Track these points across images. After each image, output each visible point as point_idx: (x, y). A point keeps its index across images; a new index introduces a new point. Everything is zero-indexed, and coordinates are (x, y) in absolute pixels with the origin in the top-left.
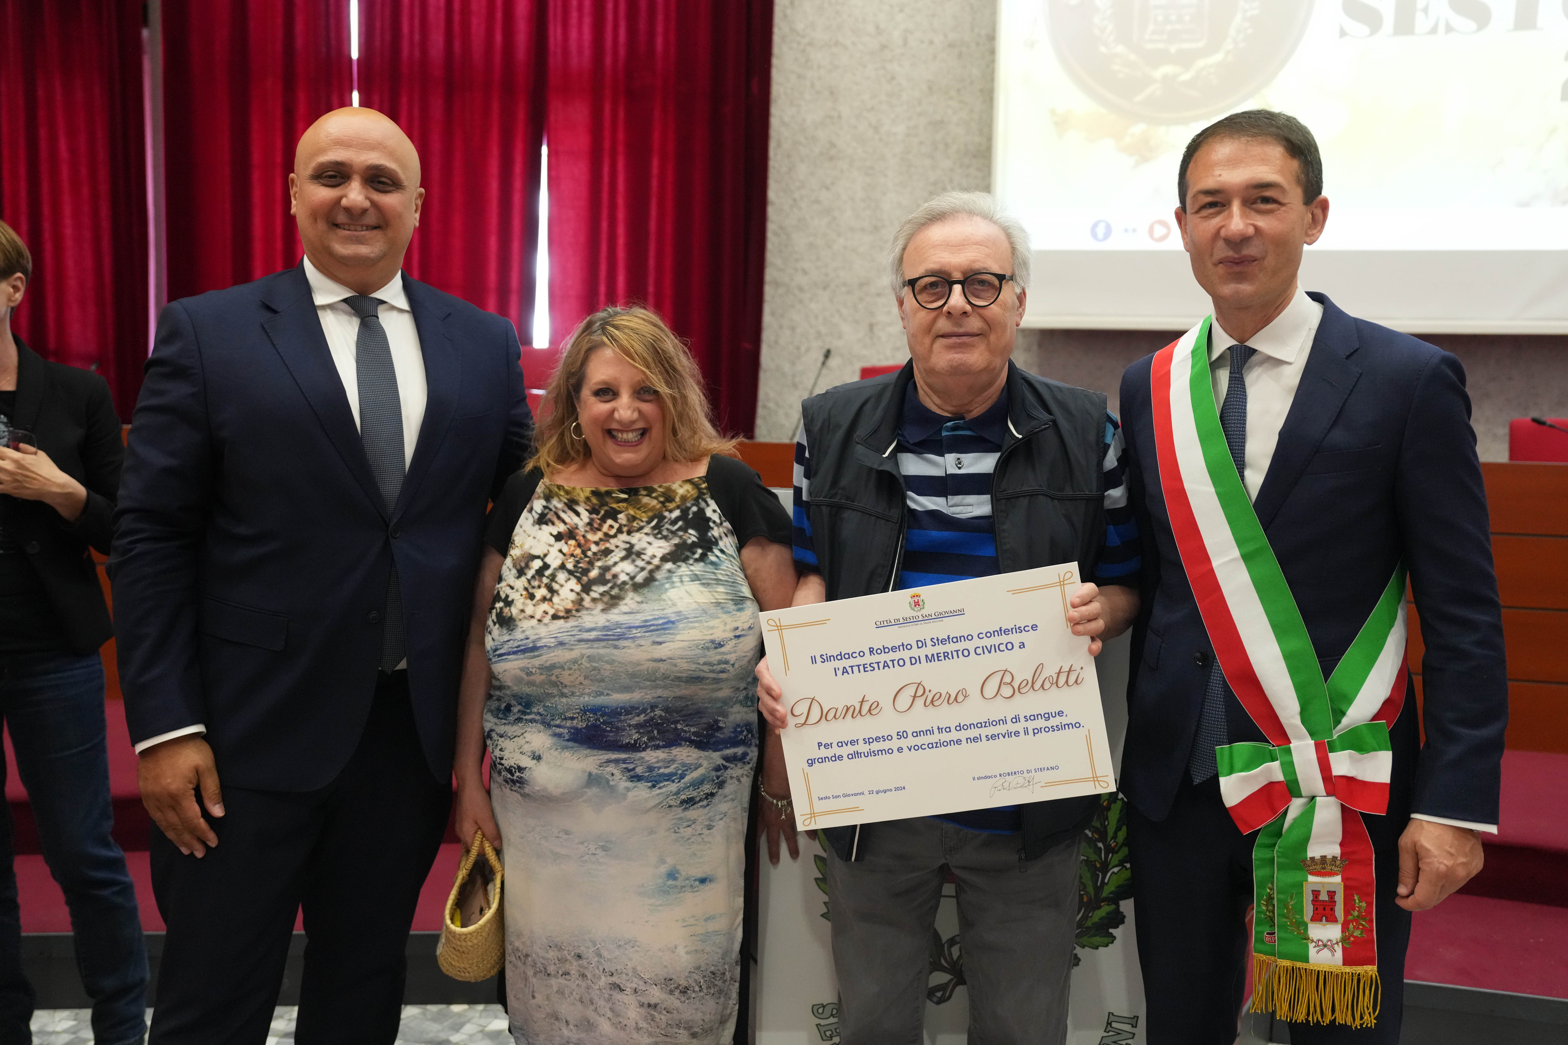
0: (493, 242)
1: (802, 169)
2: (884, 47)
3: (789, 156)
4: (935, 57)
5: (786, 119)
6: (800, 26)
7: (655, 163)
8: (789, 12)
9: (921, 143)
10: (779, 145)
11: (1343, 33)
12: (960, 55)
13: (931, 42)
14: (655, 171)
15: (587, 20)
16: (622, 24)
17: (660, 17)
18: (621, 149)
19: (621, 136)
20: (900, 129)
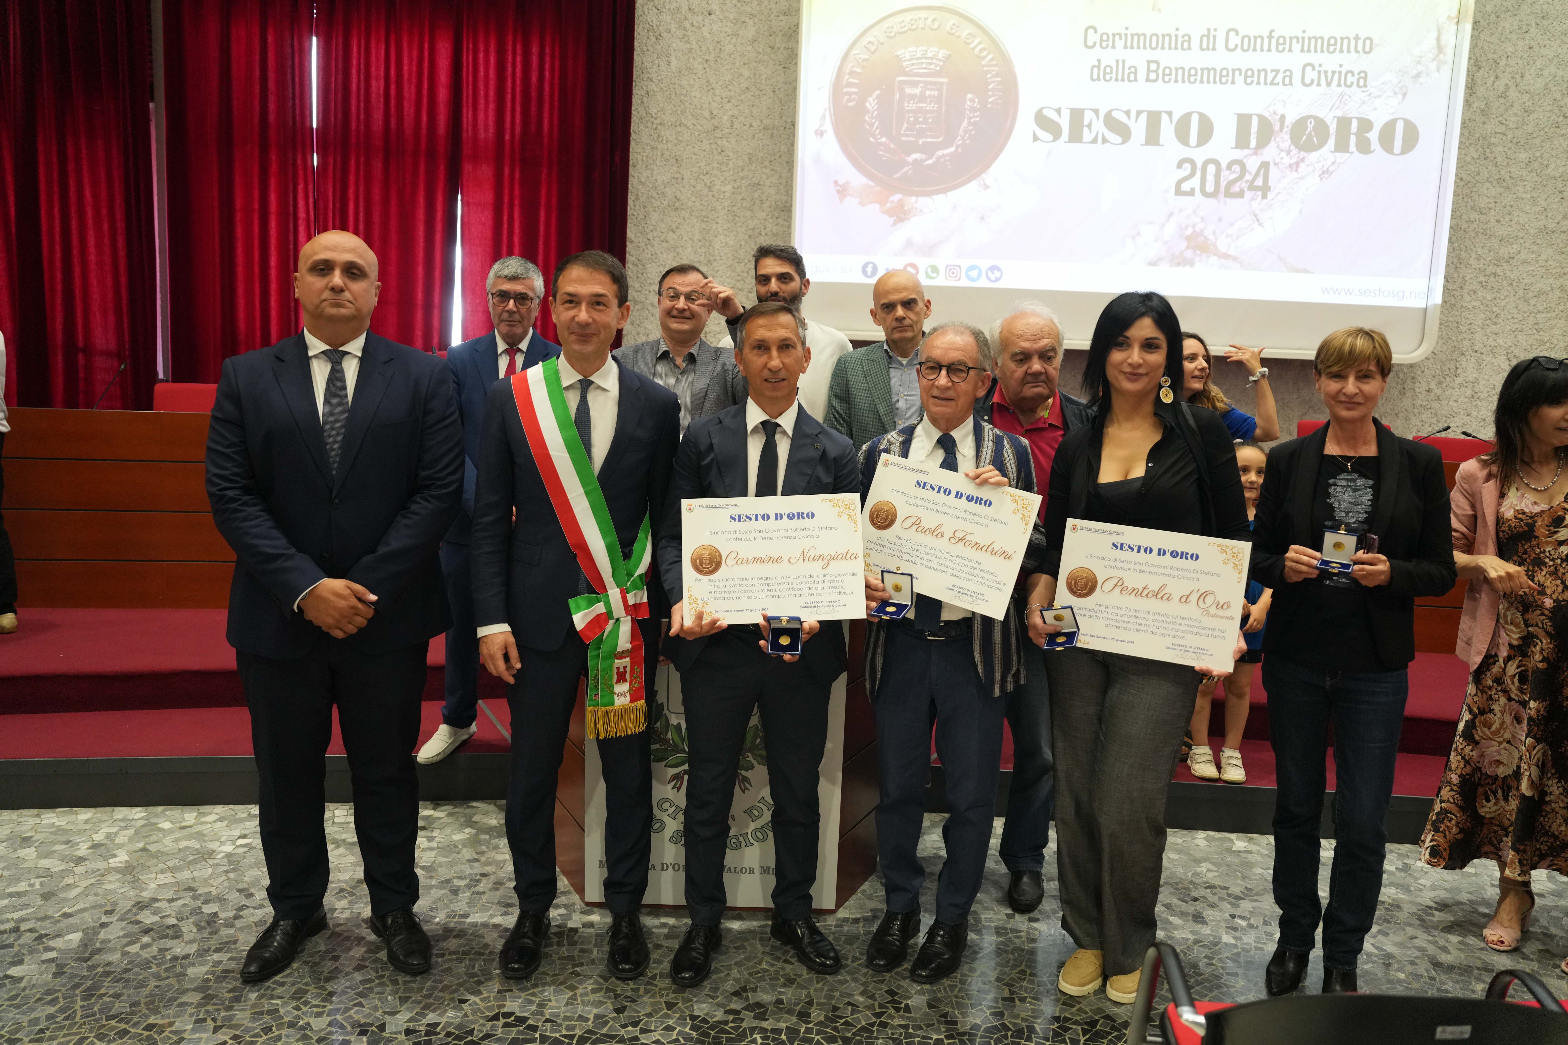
0: (420, 270)
1: (655, 217)
2: (716, 128)
3: (645, 207)
4: (754, 136)
5: (643, 180)
6: (653, 111)
7: (542, 213)
8: (645, 99)
9: (743, 199)
10: (637, 199)
11: (1036, 138)
12: (772, 137)
13: (751, 126)
14: (542, 219)
15: (492, 106)
16: (518, 108)
17: (547, 105)
18: (517, 202)
19: (517, 192)
20: (728, 188)
